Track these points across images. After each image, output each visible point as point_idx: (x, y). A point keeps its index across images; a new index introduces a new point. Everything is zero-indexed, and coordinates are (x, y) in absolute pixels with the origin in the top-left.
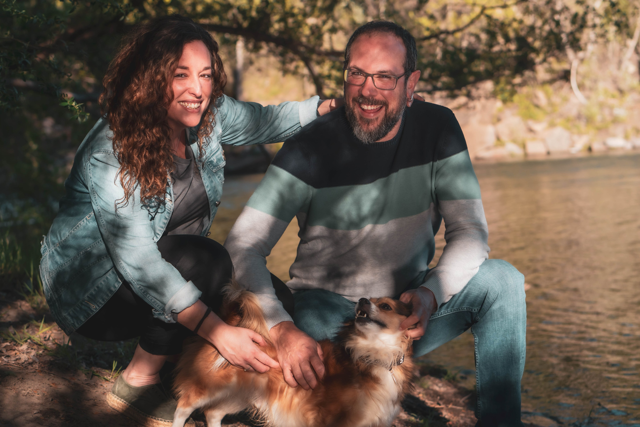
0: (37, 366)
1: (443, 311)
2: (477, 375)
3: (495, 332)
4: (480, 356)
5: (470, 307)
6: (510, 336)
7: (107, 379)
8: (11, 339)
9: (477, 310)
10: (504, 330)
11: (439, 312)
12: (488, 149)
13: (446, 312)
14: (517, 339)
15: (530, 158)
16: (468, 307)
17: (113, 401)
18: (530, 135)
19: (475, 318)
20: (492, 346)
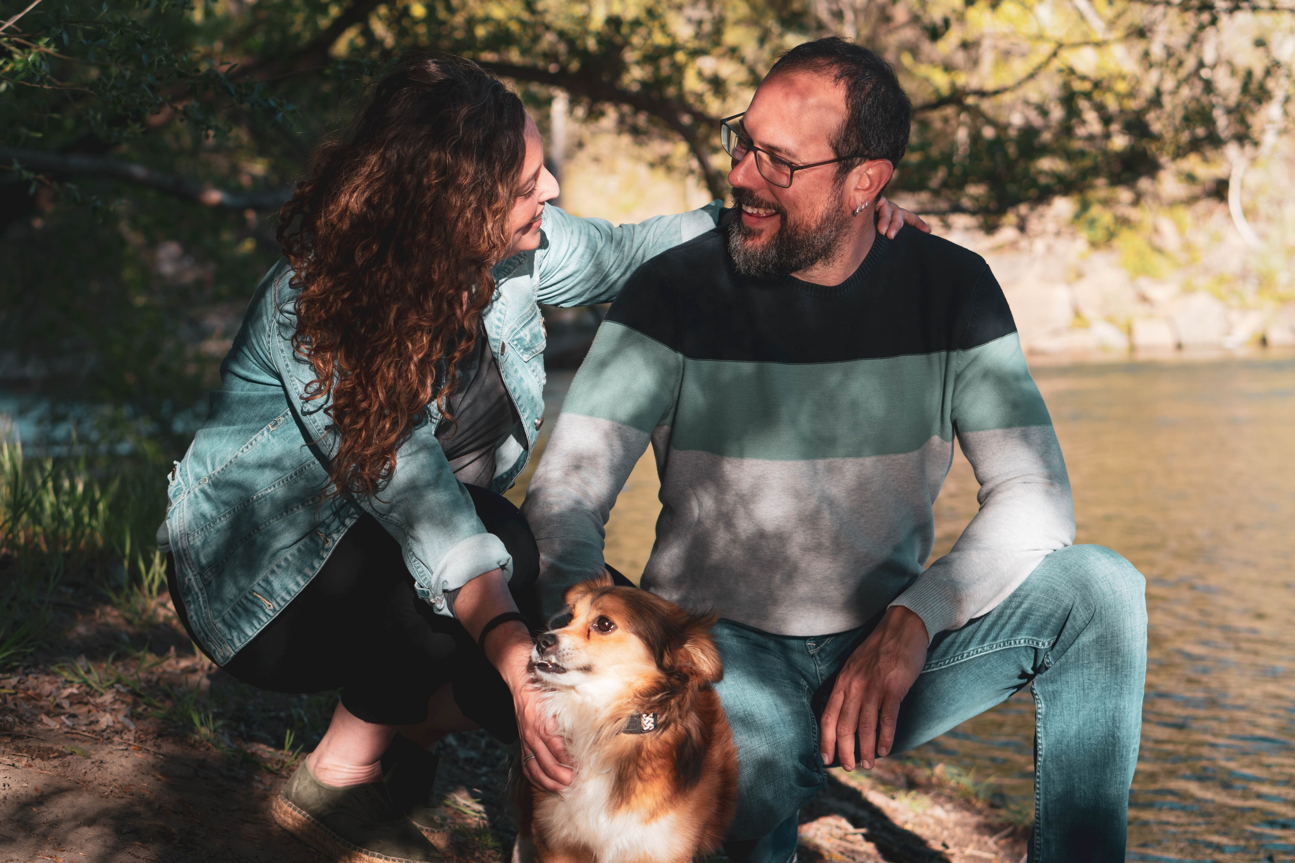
0: (132, 738)
1: (972, 649)
2: (1039, 783)
3: (1082, 692)
4: (1047, 743)
5: (1035, 638)
6: (1113, 702)
7: (272, 769)
8: (81, 681)
9: (1049, 643)
10: (1102, 688)
11: (963, 651)
12: (1056, 333)
13: (979, 650)
14: (1127, 707)
15: (1142, 356)
16: (1030, 637)
17: (285, 813)
18: (1141, 309)
19: (1043, 661)
20: (1073, 720)
